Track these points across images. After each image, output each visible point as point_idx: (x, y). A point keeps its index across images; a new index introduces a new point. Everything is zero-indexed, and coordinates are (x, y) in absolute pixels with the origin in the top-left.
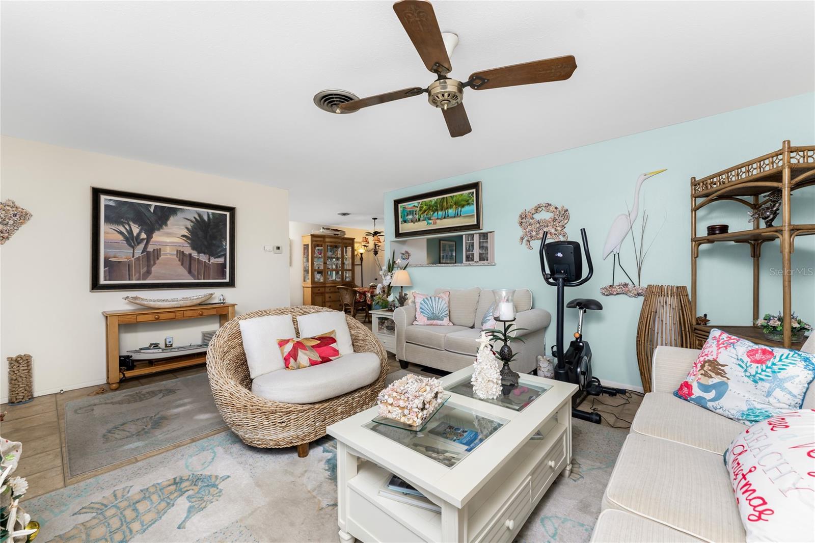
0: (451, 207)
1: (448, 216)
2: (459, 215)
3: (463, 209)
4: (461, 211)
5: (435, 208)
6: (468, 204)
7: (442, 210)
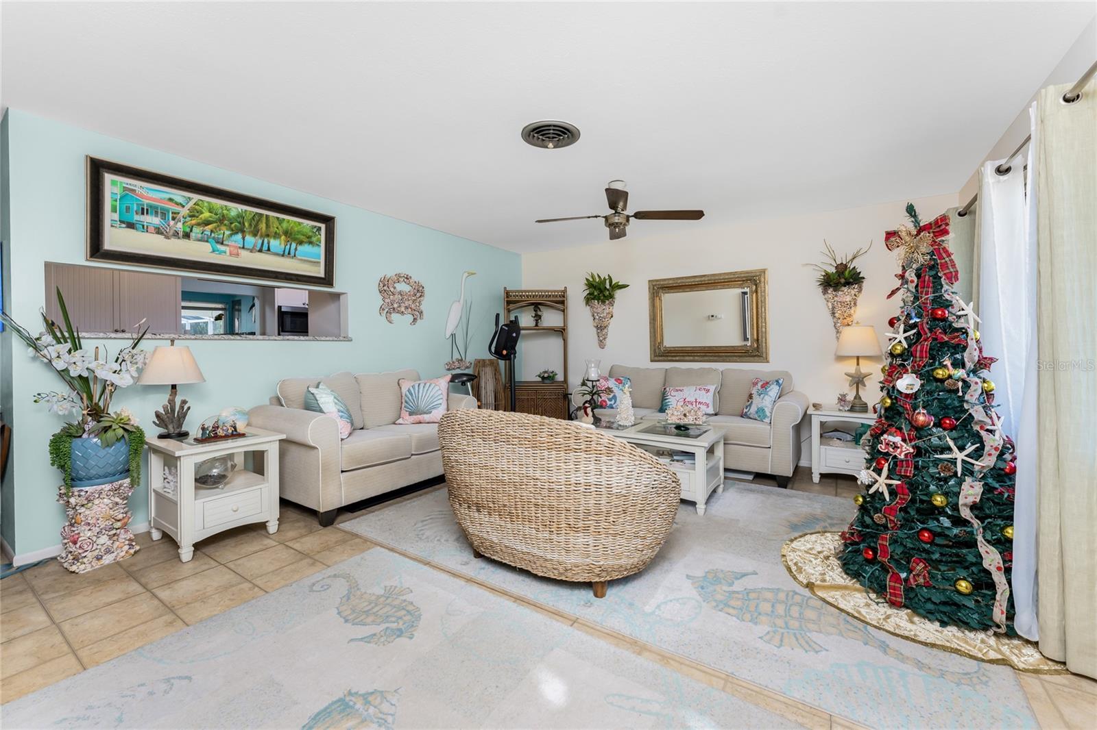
0: (276, 236)
1: (269, 250)
2: (292, 254)
3: (300, 248)
4: (296, 249)
5: (238, 227)
6: (311, 243)
7: (255, 235)
